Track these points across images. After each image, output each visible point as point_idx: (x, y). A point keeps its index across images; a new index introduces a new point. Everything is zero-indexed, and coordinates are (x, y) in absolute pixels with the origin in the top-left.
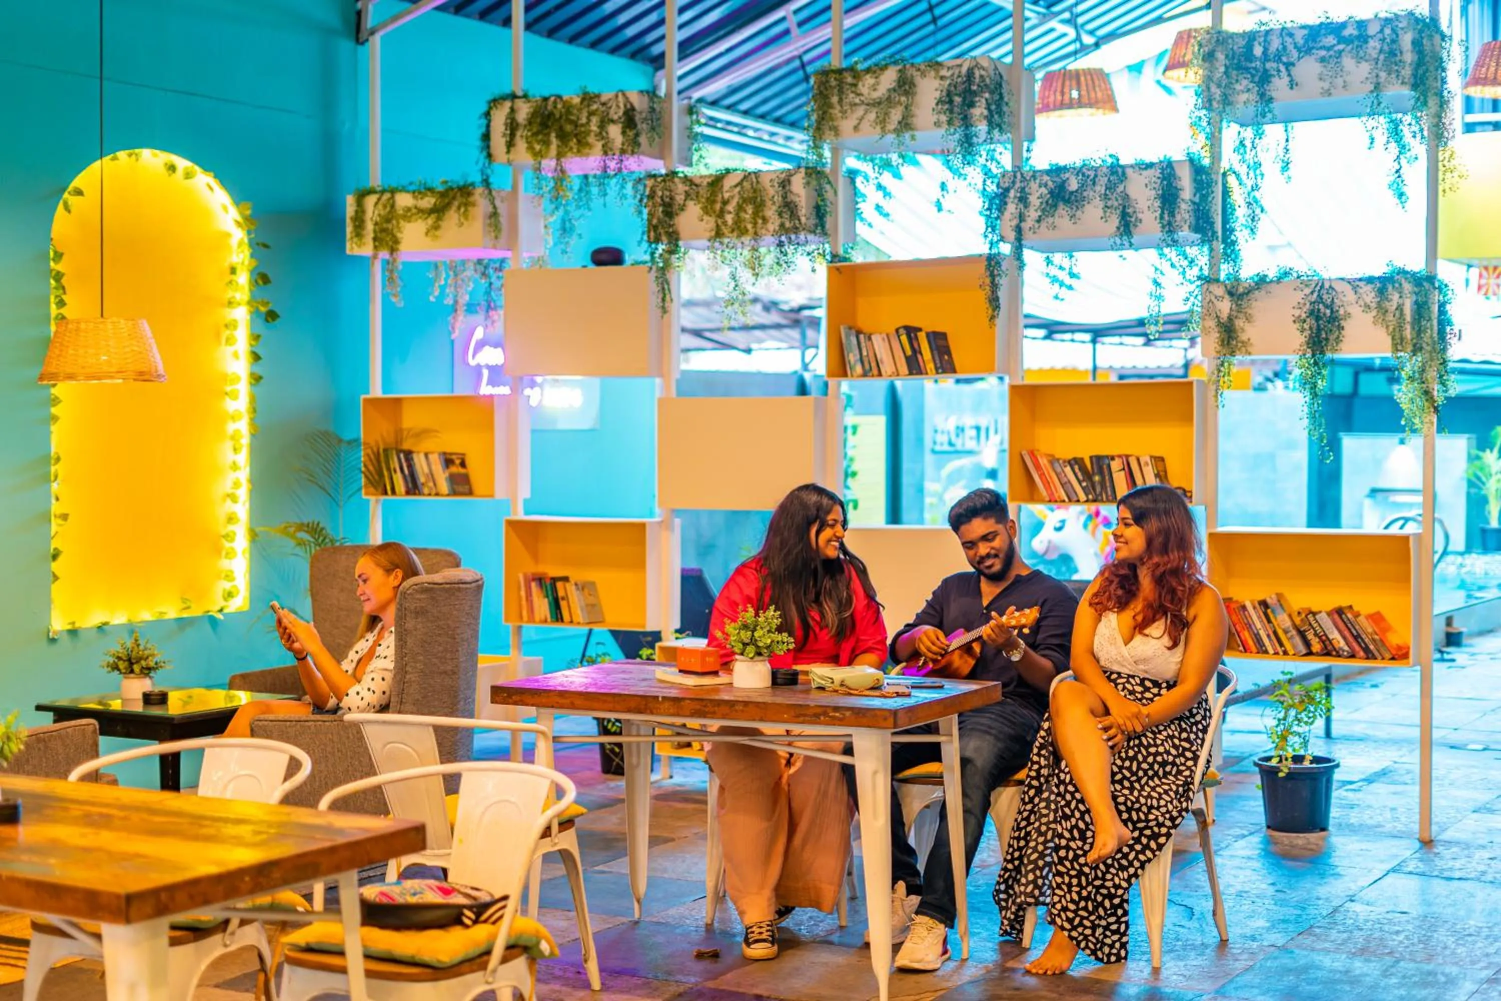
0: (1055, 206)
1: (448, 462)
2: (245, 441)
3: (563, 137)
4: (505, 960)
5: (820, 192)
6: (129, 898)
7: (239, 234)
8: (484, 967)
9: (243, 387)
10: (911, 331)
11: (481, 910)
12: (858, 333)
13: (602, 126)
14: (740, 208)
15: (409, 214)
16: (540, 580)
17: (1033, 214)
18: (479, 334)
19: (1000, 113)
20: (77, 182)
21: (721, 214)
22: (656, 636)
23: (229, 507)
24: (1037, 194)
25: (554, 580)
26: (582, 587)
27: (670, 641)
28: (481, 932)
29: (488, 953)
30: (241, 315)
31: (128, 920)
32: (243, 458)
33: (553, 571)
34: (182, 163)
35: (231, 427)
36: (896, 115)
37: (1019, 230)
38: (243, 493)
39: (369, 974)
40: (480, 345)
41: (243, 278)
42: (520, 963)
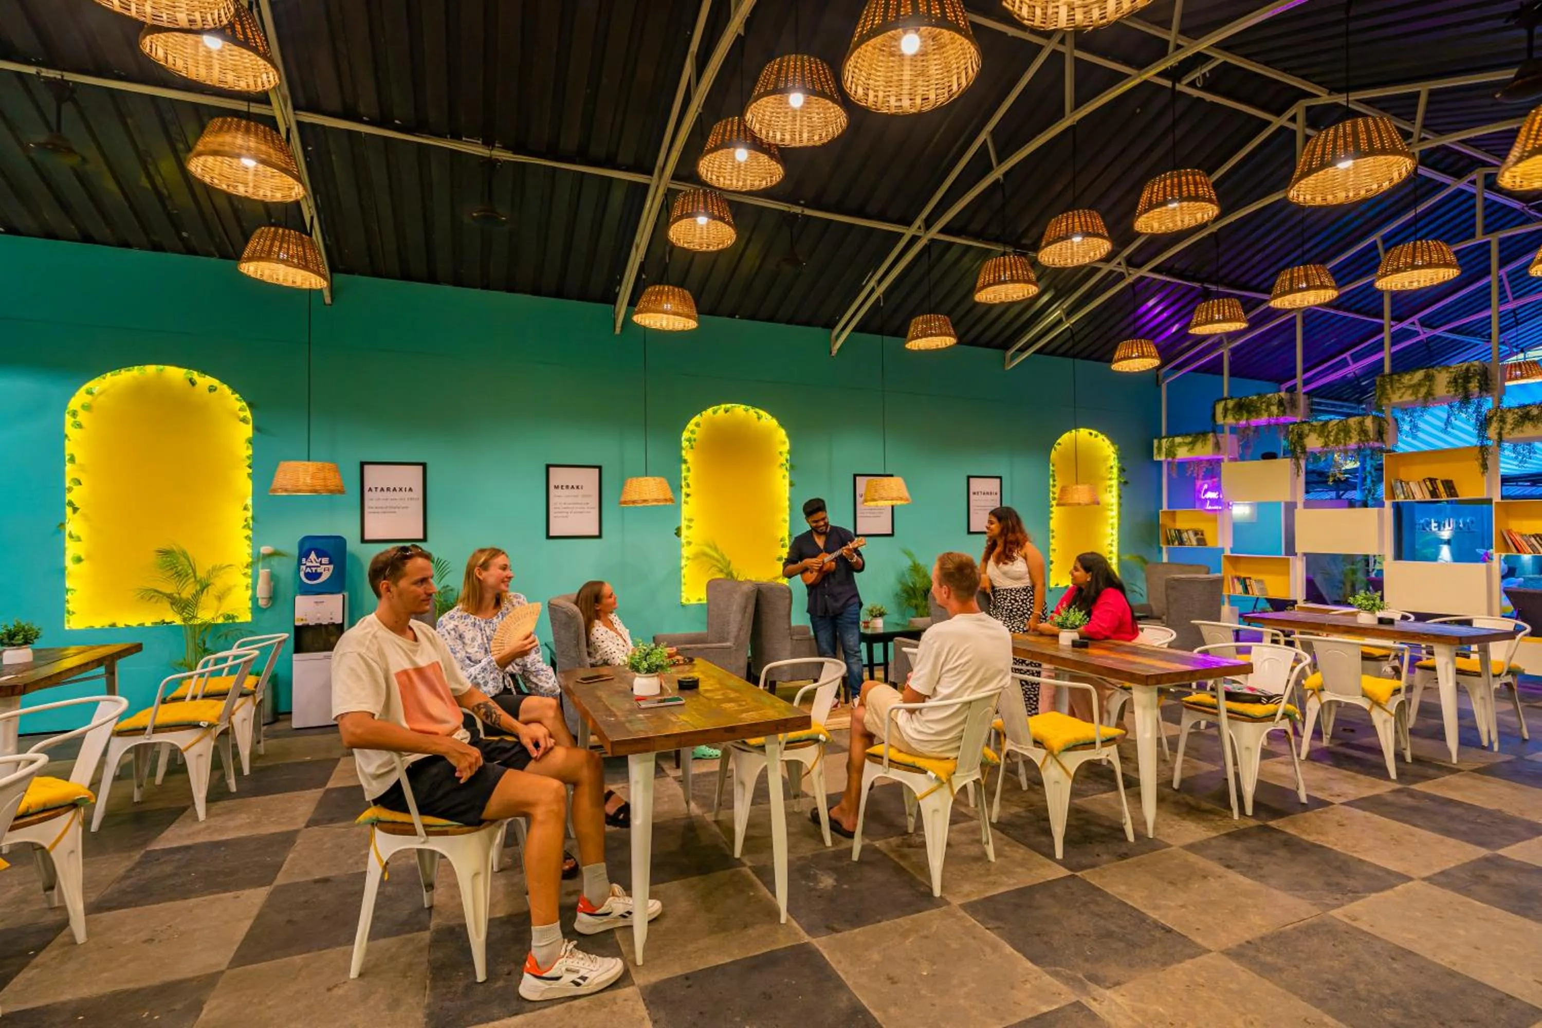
0: (1523, 422)
1: (1196, 534)
2: (1116, 526)
3: (1249, 412)
4: (1282, 719)
5: (1380, 425)
6: (1148, 677)
7: (1114, 456)
8: (1273, 720)
9: (1115, 508)
10: (1432, 481)
11: (1270, 698)
12: (1401, 482)
13: (1268, 407)
14: (1337, 434)
15: (1180, 445)
16: (1238, 578)
17: (1508, 427)
18: (1206, 486)
19: (1487, 384)
20: (1059, 441)
21: (1327, 436)
22: (1295, 602)
23: (1110, 548)
24: (1510, 418)
25: (1245, 579)
26: (1259, 582)
27: (1301, 603)
28: (1271, 707)
29: (1275, 715)
30: (1115, 483)
31: (1147, 685)
32: (1115, 532)
33: (1243, 575)
34: (1094, 432)
35: (1111, 521)
36: (1423, 390)
37: (1500, 434)
38: (1115, 544)
39: (1229, 717)
40: (1206, 491)
41: (1115, 470)
42: (1287, 721)
